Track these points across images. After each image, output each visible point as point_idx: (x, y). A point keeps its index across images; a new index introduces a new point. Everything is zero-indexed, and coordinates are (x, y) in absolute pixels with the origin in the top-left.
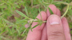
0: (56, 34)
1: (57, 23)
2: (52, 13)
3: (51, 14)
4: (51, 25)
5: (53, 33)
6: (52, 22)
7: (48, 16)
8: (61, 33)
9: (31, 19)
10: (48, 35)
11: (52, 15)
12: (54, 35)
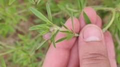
0: (95, 57)
1: (98, 39)
2: (88, 22)
3: (86, 24)
4: (87, 42)
5: (90, 56)
6: (88, 37)
7: (82, 26)
8: (104, 56)
9: (57, 26)
10: (81, 59)
11: (89, 25)
12: (92, 59)
